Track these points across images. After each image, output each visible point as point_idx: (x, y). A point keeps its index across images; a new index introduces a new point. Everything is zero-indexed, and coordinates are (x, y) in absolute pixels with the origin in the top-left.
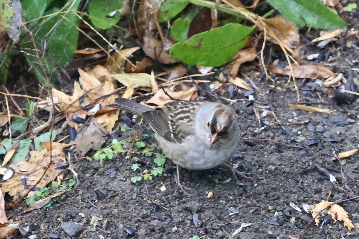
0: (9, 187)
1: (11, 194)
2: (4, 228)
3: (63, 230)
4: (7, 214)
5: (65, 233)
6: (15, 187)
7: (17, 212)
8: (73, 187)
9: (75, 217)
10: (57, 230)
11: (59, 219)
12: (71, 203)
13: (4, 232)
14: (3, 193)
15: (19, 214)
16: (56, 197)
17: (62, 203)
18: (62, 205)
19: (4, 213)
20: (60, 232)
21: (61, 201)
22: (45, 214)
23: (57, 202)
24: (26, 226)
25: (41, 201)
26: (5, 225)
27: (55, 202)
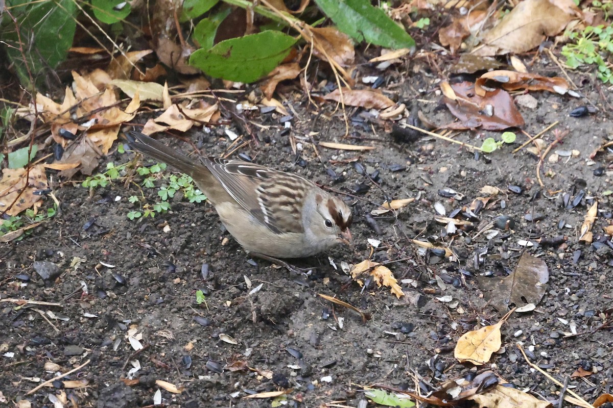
3: (34, 270)
5: (38, 275)
8: (52, 218)
9: (51, 256)
10: (28, 270)
11: (31, 257)
12: (49, 238)
16: (30, 229)
17: (38, 237)
18: (36, 239)
20: (31, 274)
21: (36, 234)
22: (14, 249)
23: (31, 236)
25: (10, 233)
27: (26, 236)
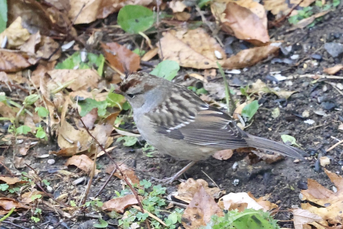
0: (272, 5)
1: (274, 13)
2: (265, 48)
3: (325, 50)
4: (269, 33)
5: (328, 54)
6: (278, 5)
7: (279, 32)
8: (337, 7)
9: (338, 38)
10: (320, 50)
11: (322, 40)
12: (335, 23)
13: (265, 51)
14: (266, 11)
15: (281, 33)
16: (319, 18)
17: (326, 23)
18: (325, 25)
19: (266, 31)
20: (323, 53)
21: (326, 21)
22: (309, 33)
23: (321, 22)
24: (288, 46)
25: (304, 20)
26: (267, 44)
27: (319, 22)
